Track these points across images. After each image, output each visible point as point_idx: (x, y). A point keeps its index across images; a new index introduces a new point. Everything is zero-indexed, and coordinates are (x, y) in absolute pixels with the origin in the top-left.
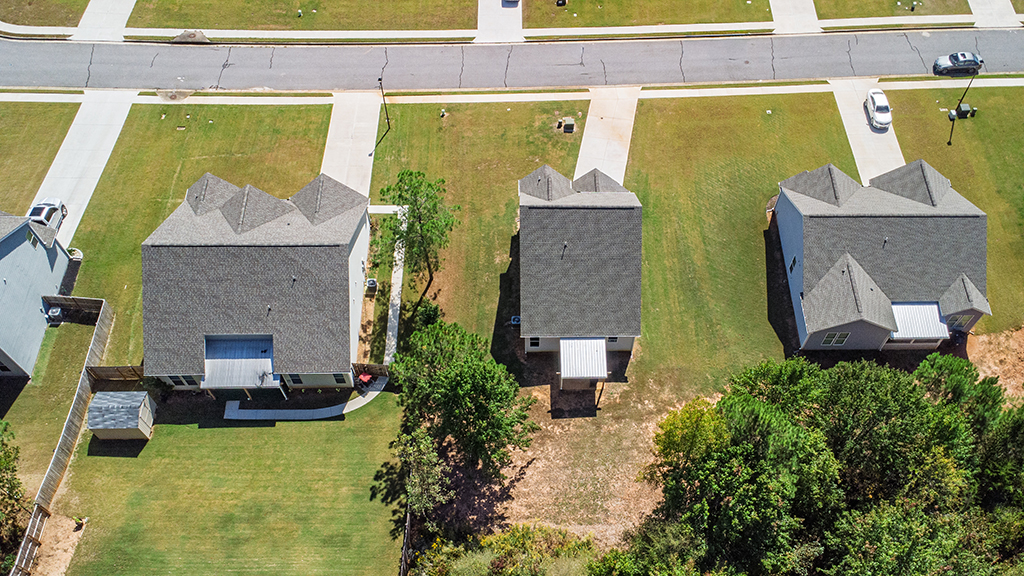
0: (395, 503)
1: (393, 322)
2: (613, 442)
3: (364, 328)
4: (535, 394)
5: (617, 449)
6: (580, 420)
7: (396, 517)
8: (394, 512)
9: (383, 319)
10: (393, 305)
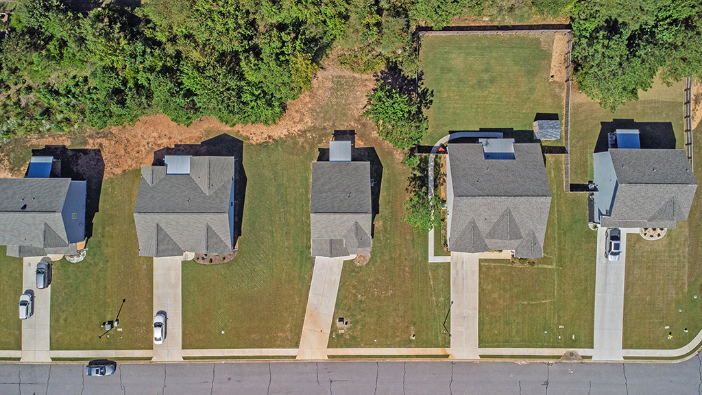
0: (423, 89)
1: (431, 185)
2: (328, 116)
3: (444, 181)
4: (362, 143)
5: (326, 112)
6: (342, 129)
7: (422, 81)
8: (422, 84)
9: (436, 187)
10: (432, 195)
